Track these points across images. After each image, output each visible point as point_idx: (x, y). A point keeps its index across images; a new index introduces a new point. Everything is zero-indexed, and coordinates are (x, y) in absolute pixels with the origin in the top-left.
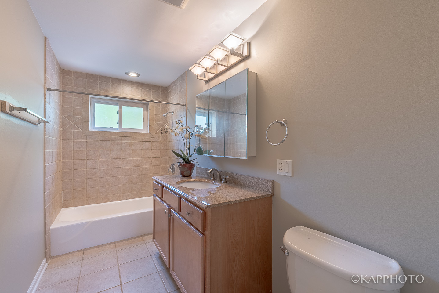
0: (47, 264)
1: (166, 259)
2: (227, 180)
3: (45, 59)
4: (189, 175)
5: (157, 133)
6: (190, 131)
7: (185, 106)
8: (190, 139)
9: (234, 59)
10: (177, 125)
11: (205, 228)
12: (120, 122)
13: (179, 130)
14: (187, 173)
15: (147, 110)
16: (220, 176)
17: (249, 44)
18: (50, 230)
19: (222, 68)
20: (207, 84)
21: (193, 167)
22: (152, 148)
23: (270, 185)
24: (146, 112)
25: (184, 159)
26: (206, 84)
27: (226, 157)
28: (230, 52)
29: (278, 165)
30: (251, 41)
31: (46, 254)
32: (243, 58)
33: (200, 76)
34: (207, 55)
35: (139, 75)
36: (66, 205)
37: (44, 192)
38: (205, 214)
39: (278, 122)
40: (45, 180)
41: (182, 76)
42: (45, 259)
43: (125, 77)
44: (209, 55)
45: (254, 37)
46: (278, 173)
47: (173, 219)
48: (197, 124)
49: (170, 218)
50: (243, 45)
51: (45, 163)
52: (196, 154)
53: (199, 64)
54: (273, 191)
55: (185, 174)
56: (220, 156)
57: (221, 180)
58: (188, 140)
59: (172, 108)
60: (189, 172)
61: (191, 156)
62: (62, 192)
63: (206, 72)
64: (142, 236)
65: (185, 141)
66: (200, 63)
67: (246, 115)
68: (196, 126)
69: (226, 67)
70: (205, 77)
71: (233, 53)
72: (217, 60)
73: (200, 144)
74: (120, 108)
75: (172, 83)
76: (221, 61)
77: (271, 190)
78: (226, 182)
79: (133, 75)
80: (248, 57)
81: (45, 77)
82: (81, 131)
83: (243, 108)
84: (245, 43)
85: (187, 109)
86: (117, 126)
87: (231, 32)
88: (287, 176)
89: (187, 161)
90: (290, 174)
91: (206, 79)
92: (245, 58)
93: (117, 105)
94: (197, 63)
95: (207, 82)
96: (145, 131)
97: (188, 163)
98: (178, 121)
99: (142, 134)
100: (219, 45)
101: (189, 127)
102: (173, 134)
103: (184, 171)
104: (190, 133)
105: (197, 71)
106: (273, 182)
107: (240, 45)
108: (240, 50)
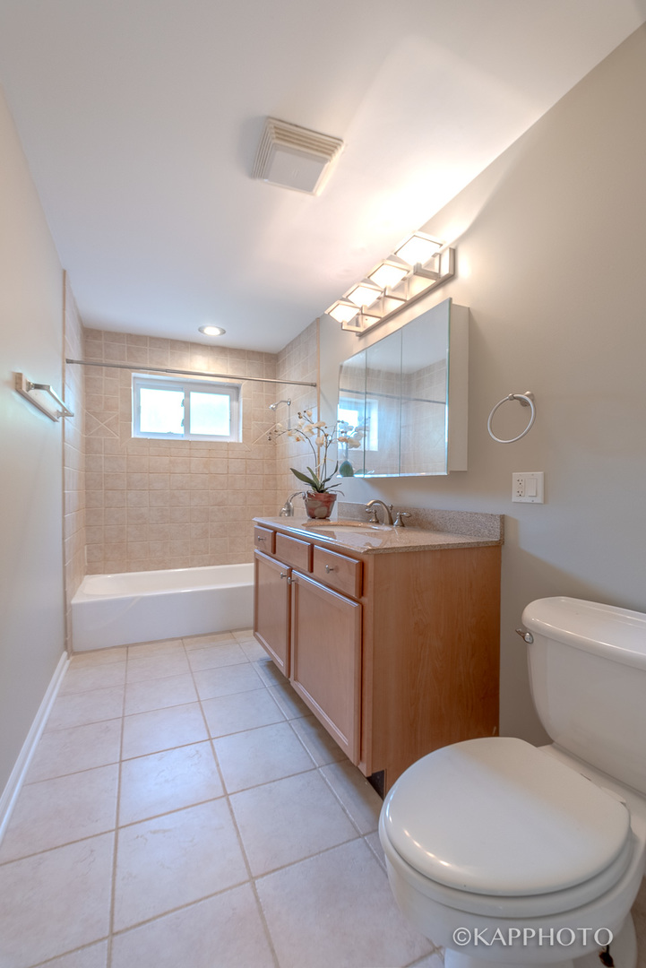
0: (68, 662)
1: (281, 663)
2: (404, 521)
3: (64, 309)
4: (324, 515)
5: (257, 443)
6: (326, 431)
7: (315, 386)
8: (327, 447)
9: (421, 284)
10: (300, 421)
11: (362, 591)
12: (186, 423)
13: (305, 430)
14: (321, 510)
15: (238, 400)
16: (390, 514)
17: (454, 252)
18: (71, 606)
19: (393, 305)
20: (363, 340)
21: (333, 501)
22: (248, 472)
23: (497, 524)
24: (235, 403)
25: (314, 486)
26: (360, 339)
27: (402, 475)
28: (412, 272)
29: (515, 484)
30: (457, 247)
31: (66, 644)
32: (439, 280)
33: (348, 324)
34: (364, 281)
35: (223, 332)
36: (92, 570)
37: (63, 539)
38: (362, 565)
39: (515, 398)
40: (64, 518)
41: (308, 330)
42: (65, 654)
43: (196, 337)
44: (367, 280)
45: (464, 238)
46: (515, 498)
47: (297, 585)
48: (339, 418)
49: (290, 586)
50: (440, 255)
51: (64, 490)
52: (339, 476)
53: (346, 300)
54: (502, 535)
55: (316, 513)
56: (389, 476)
57: (391, 523)
58: (323, 449)
59: (288, 392)
60: (325, 509)
61: (329, 479)
62: (86, 547)
63: (360, 317)
64: (231, 631)
65: (316, 451)
66: (349, 298)
67: (445, 403)
68: (339, 422)
69: (403, 303)
70: (357, 325)
71: (419, 272)
72: (385, 289)
73: (347, 457)
74: (187, 396)
75: (288, 345)
76: (394, 290)
77: (498, 534)
78: (403, 526)
79: (212, 332)
80: (451, 277)
81: (64, 340)
82: (118, 438)
83: (440, 390)
84: (444, 250)
85: (320, 391)
86: (181, 430)
87: (415, 232)
88: (532, 503)
89: (320, 490)
90: (539, 500)
91: (361, 329)
92: (443, 282)
93: (181, 390)
94: (343, 299)
95: (362, 335)
96: (233, 440)
97: (322, 492)
98: (302, 414)
99: (228, 444)
100: (390, 258)
101: (324, 424)
102: (292, 439)
103: (315, 509)
104: (326, 436)
105: (342, 314)
106: (503, 518)
107: (434, 256)
108: (433, 266)
